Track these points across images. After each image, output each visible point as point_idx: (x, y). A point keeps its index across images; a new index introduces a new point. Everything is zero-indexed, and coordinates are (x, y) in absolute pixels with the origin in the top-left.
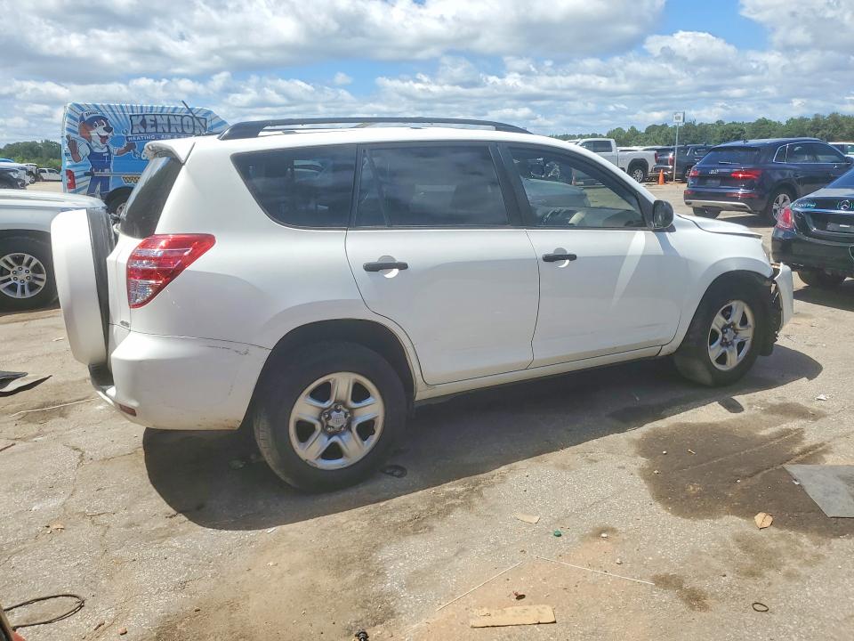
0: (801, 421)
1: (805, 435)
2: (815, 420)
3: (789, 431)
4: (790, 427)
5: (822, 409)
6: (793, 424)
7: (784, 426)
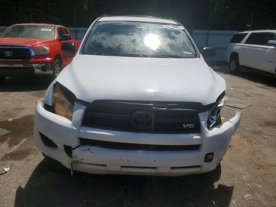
0: (12, 151)
1: (8, 145)
2: (6, 155)
3: (15, 145)
4: (16, 146)
5: (4, 163)
6: (15, 148)
7: (18, 146)
